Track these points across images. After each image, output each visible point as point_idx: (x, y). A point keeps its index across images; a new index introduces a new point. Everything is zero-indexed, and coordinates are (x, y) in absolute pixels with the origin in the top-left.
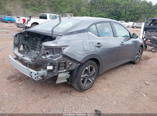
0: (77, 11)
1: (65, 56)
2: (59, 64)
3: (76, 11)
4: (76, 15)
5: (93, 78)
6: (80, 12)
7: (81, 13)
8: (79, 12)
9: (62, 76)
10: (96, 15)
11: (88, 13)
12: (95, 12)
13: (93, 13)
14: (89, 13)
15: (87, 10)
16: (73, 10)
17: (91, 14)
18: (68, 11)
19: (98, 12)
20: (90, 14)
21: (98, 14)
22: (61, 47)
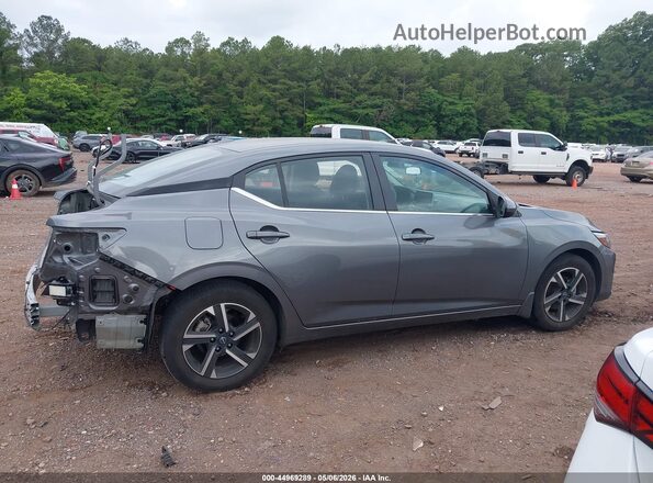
0: (508, 108)
1: (107, 260)
2: (93, 282)
3: (505, 107)
4: (503, 123)
5: (252, 352)
6: (522, 109)
7: (525, 115)
8: (518, 113)
9: (114, 325)
10: (598, 119)
11: (561, 111)
12: (596, 107)
13: (582, 113)
14: (565, 113)
15: (557, 101)
16: (489, 106)
17: (572, 116)
18: (468, 109)
19: (610, 105)
20: (567, 118)
21: (608, 114)
22: (94, 231)
